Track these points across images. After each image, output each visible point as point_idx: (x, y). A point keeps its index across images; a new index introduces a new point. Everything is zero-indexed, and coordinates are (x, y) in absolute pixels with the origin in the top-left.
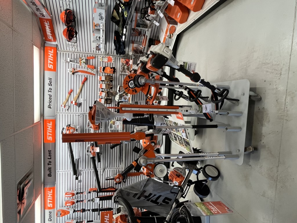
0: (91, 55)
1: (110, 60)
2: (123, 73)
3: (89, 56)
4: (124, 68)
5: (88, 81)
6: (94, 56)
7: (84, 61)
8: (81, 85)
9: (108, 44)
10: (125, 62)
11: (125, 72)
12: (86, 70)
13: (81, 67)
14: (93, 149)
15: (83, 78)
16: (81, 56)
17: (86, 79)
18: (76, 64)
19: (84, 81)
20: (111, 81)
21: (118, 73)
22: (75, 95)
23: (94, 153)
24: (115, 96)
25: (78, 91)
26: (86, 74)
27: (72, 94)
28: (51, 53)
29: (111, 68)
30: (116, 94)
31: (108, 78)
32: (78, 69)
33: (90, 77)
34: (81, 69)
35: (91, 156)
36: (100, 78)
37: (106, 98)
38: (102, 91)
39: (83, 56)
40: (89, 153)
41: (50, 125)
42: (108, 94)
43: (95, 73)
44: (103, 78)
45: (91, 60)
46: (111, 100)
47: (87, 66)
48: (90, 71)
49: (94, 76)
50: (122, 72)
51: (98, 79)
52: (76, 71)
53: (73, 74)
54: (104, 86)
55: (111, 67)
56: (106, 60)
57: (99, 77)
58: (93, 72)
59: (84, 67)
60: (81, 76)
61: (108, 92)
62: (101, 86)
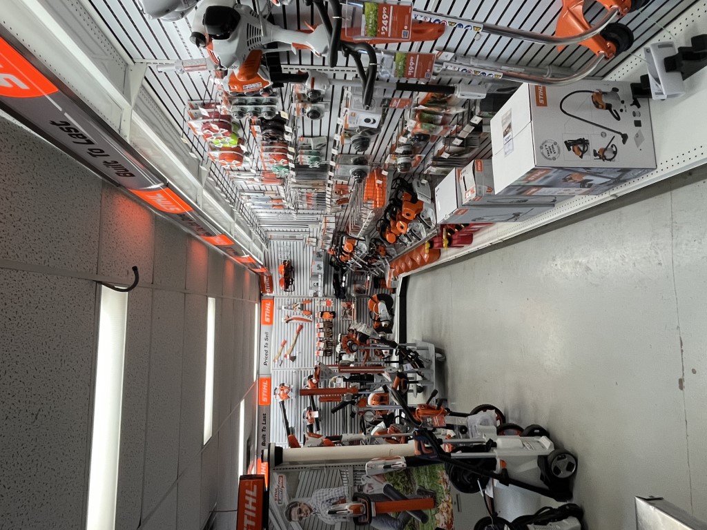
0: (307, 299)
1: (329, 304)
2: (345, 319)
3: (304, 299)
4: (345, 312)
5: (304, 329)
6: (310, 299)
7: (299, 306)
8: (295, 335)
9: (326, 286)
10: (346, 306)
11: (347, 317)
12: (301, 316)
13: (295, 313)
14: (310, 414)
15: (298, 326)
16: (295, 302)
17: (301, 327)
18: (290, 311)
19: (299, 330)
20: (331, 328)
21: (339, 318)
22: (289, 347)
23: (312, 419)
24: (335, 347)
25: (292, 342)
26: (301, 322)
27: (285, 346)
28: (268, 305)
29: (330, 313)
30: (337, 344)
31: (326, 325)
32: (293, 317)
33: (306, 325)
34: (295, 316)
35: (308, 424)
36: (318, 326)
37: (324, 349)
38: (321, 341)
39: (298, 300)
40: (306, 420)
41: (265, 385)
42: (327, 344)
43: (311, 320)
44: (321, 325)
45: (307, 304)
46: (331, 351)
47: (302, 312)
48: (305, 317)
49: (310, 323)
50: (343, 317)
51: (316, 327)
52: (290, 318)
53: (287, 322)
54: (322, 335)
55: (331, 311)
56: (324, 304)
57: (316, 325)
58: (309, 319)
59: (298, 313)
60: (295, 325)
61: (327, 342)
62: (319, 335)
